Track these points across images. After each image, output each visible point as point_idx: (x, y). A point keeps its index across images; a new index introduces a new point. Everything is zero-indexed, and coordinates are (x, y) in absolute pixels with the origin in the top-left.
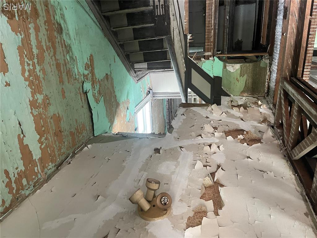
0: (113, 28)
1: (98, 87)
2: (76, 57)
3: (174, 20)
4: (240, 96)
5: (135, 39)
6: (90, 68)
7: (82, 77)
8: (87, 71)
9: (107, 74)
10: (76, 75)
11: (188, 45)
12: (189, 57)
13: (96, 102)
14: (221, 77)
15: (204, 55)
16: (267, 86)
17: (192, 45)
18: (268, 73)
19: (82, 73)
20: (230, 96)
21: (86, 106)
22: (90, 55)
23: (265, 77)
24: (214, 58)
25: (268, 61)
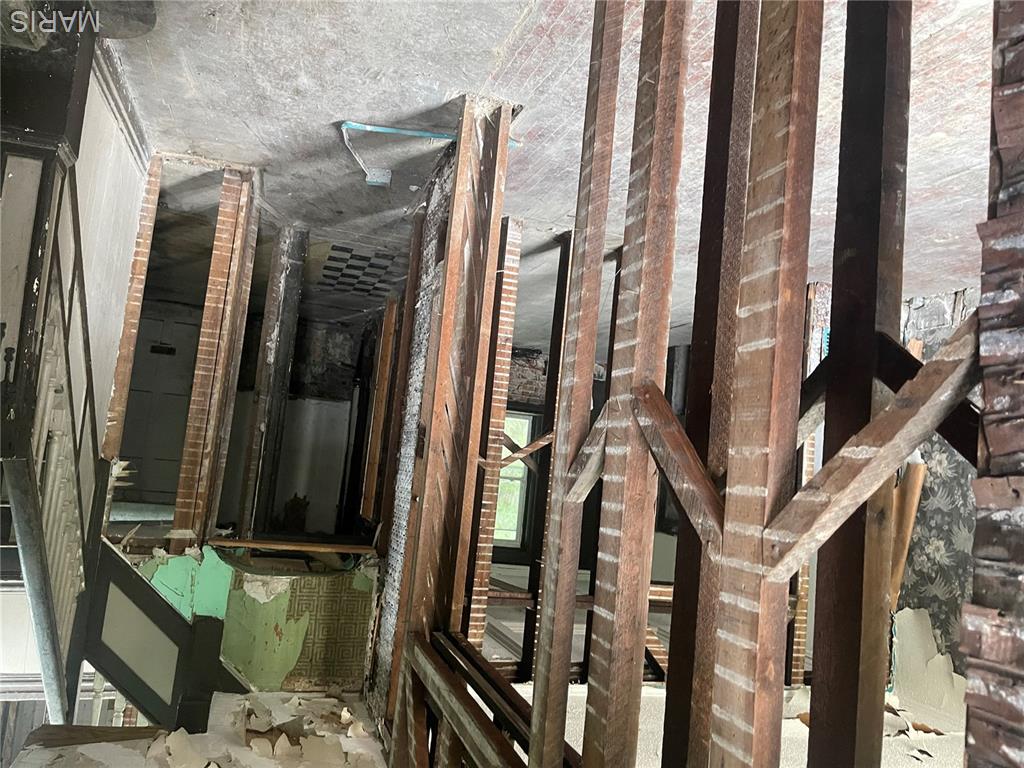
3: (56, 406)
4: (281, 689)
11: (109, 497)
12: (105, 540)
16: (370, 654)
18: (375, 612)
20: (245, 691)
23: (366, 622)
24: (201, 549)
25: (374, 574)
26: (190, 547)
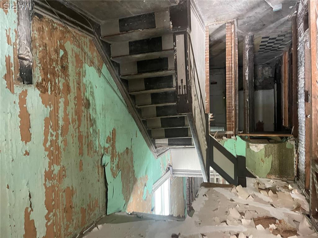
0: (138, 106)
1: (117, 160)
2: (99, 130)
3: (195, 100)
4: (266, 178)
5: (158, 116)
6: (112, 141)
7: (102, 150)
8: (108, 144)
9: (127, 148)
10: (96, 148)
11: (209, 123)
12: (210, 135)
13: (113, 176)
14: (245, 157)
15: (226, 133)
16: (295, 169)
17: (213, 124)
18: (296, 155)
19: (102, 146)
20: (255, 177)
21: (102, 180)
22: (113, 129)
23: (293, 159)
24: (236, 137)
25: (293, 143)
26: (233, 136)
